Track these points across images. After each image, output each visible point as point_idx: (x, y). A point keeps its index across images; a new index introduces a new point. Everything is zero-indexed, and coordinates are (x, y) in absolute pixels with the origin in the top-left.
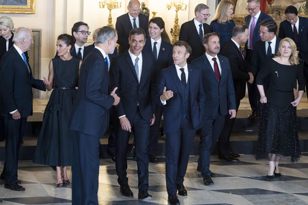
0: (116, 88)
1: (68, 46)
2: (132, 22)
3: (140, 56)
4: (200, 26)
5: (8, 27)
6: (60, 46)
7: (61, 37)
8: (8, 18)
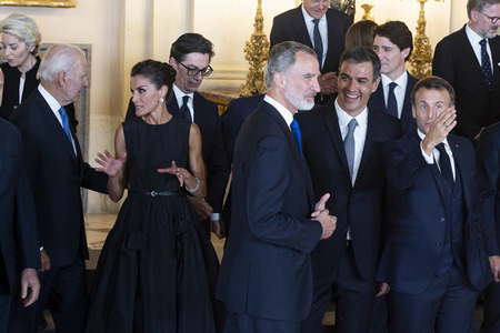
0: (327, 196)
1: (159, 88)
2: (310, 26)
3: (362, 118)
4: (482, 43)
5: (21, 40)
6: (140, 90)
7: (139, 69)
8: (26, 20)
